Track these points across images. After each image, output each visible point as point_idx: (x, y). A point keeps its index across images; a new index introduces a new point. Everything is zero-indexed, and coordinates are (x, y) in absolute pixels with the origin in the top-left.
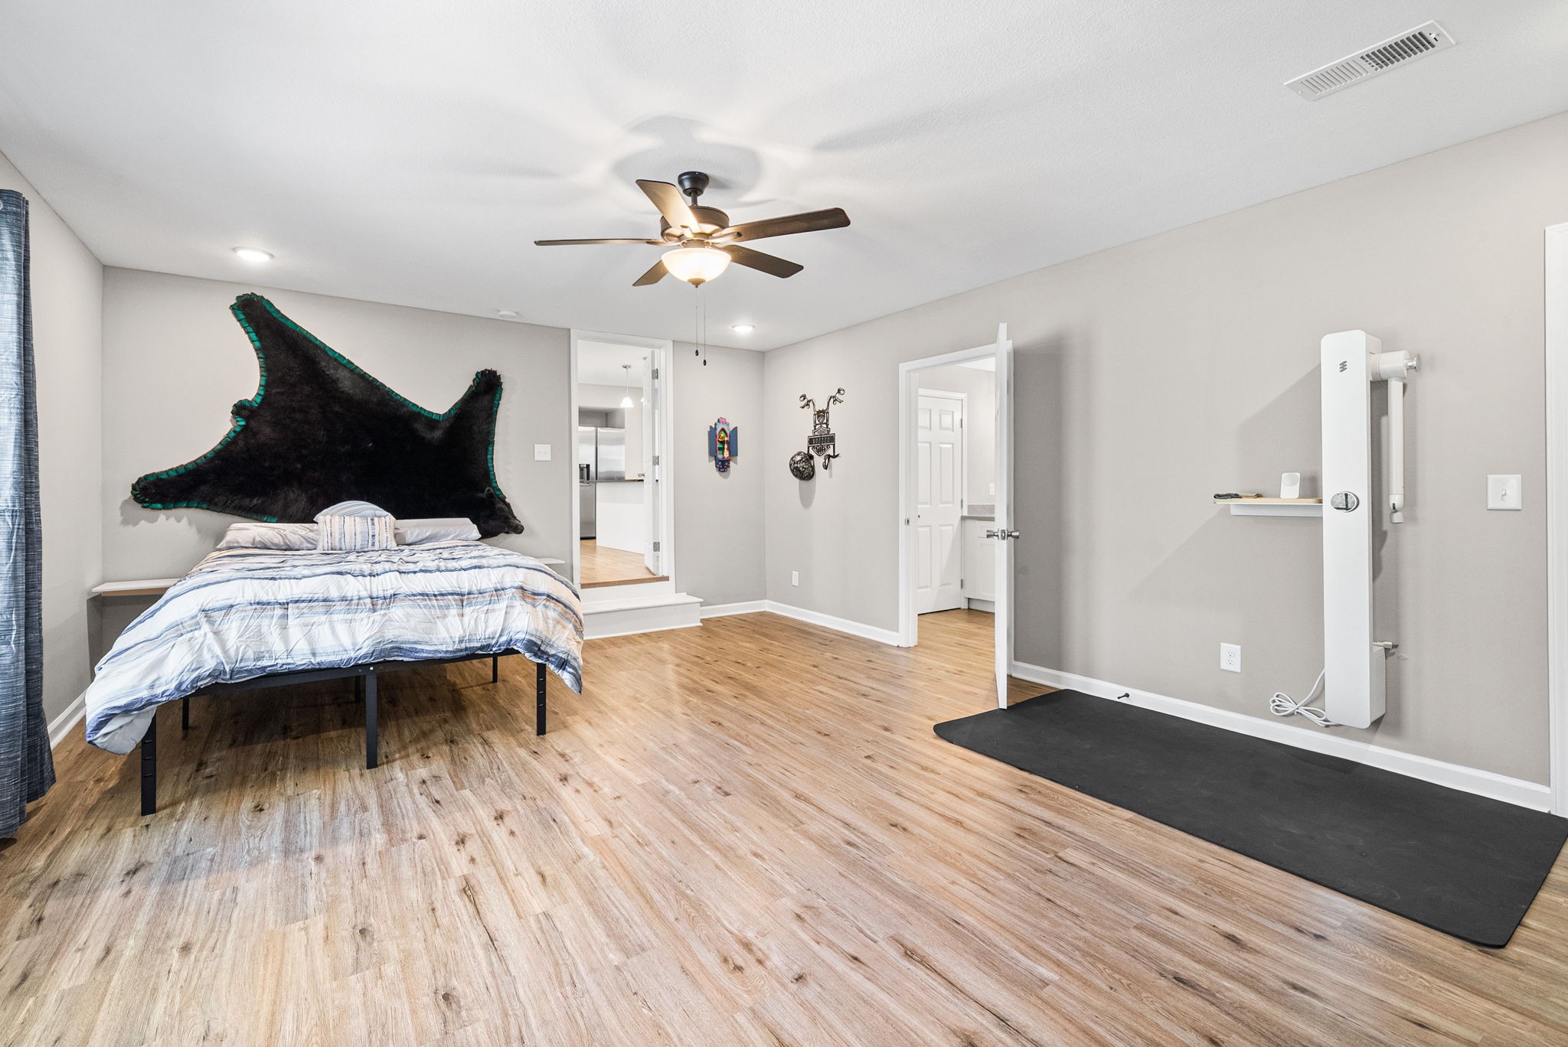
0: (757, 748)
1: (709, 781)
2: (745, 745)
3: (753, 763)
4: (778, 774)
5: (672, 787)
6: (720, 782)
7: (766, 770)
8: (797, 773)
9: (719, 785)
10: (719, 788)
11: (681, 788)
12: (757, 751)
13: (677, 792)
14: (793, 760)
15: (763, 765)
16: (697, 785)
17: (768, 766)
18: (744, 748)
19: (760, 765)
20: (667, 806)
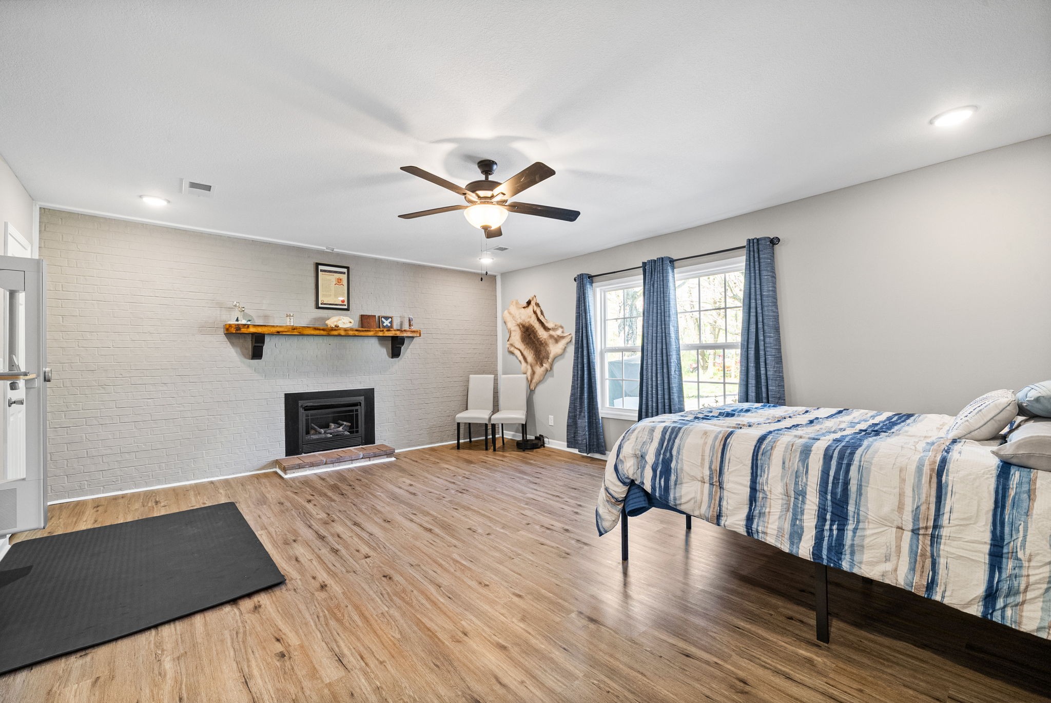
0: (448, 559)
1: (481, 535)
2: (457, 562)
3: (453, 547)
4: (438, 541)
5: (502, 531)
6: (474, 535)
7: (445, 543)
8: (426, 543)
9: (474, 533)
10: (474, 532)
11: (496, 530)
12: (449, 557)
13: (498, 529)
14: (424, 551)
15: (446, 546)
16: (487, 532)
17: (443, 546)
18: (458, 558)
19: (448, 546)
20: (500, 522)
